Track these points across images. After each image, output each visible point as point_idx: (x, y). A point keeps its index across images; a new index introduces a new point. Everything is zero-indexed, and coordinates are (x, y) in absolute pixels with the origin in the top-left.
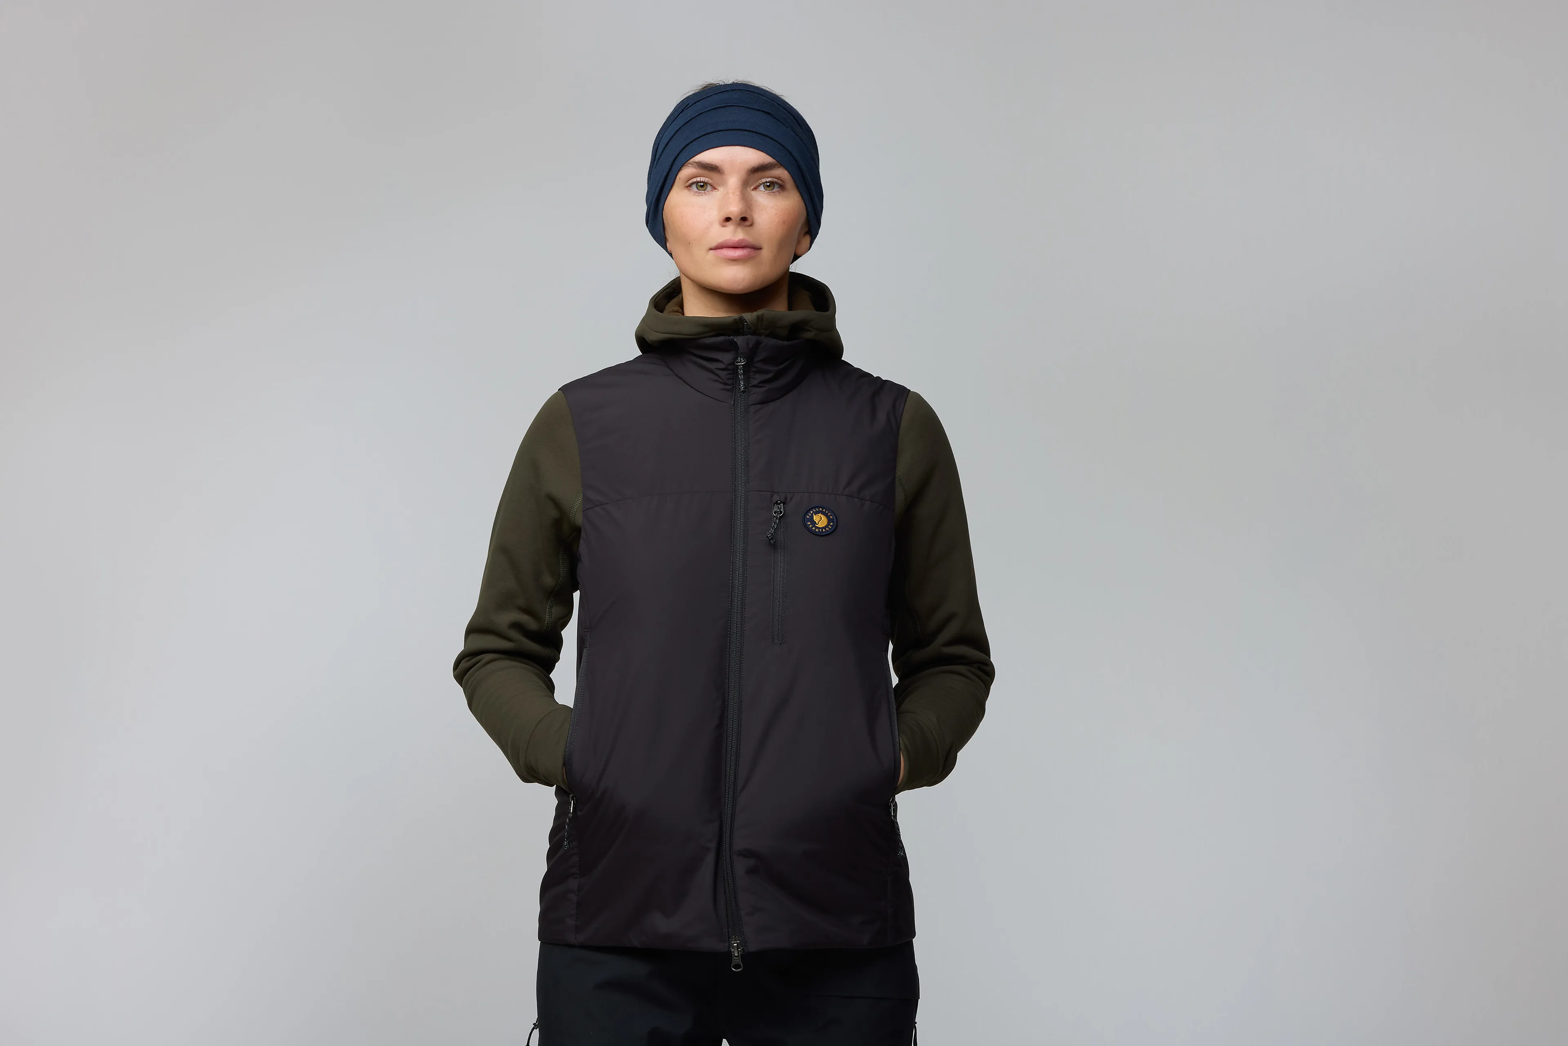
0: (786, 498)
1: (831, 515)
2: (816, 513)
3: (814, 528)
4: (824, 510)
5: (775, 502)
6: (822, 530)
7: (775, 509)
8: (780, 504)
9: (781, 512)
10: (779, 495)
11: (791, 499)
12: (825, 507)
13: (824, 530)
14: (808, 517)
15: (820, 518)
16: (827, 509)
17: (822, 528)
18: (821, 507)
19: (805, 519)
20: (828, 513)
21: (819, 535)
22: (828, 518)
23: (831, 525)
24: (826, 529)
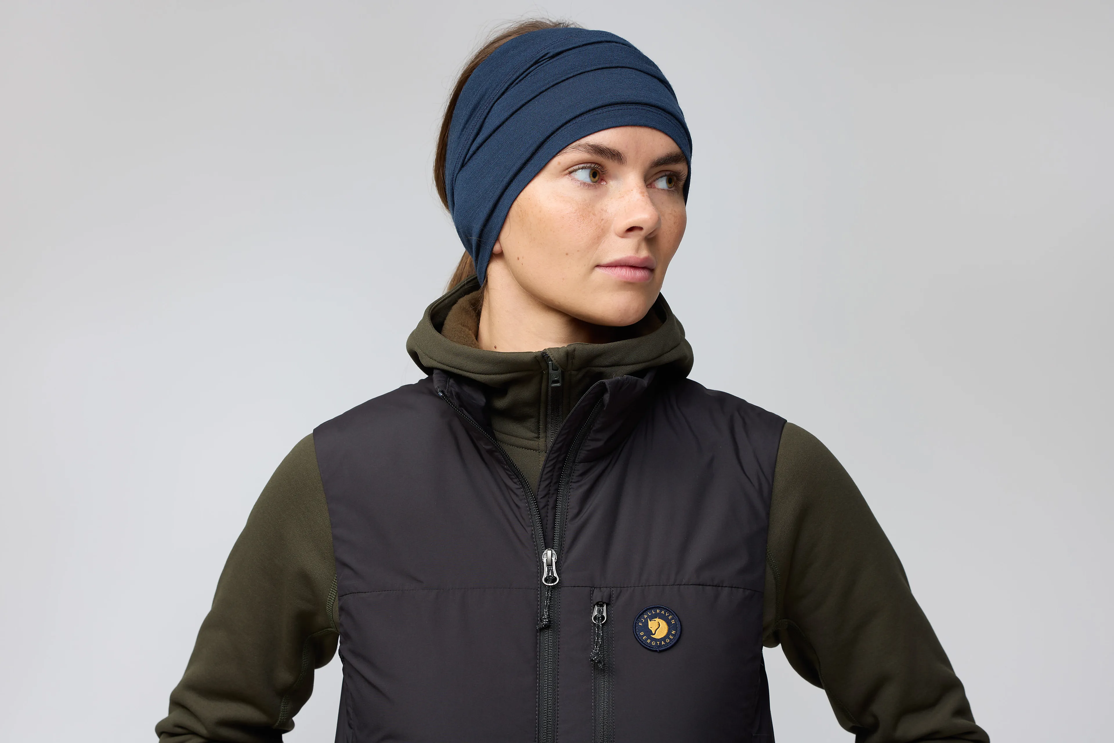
0: (610, 596)
1: (672, 619)
2: (652, 618)
3: (649, 641)
4: (663, 612)
5: (595, 603)
6: (661, 643)
7: (595, 613)
8: (602, 606)
9: (603, 618)
10: (601, 591)
11: (617, 597)
12: (664, 608)
13: (663, 643)
14: (640, 624)
15: (657, 624)
16: (667, 610)
17: (660, 640)
18: (658, 608)
19: (637, 628)
20: (669, 616)
21: (656, 651)
22: (668, 623)
23: (673, 635)
24: (665, 642)
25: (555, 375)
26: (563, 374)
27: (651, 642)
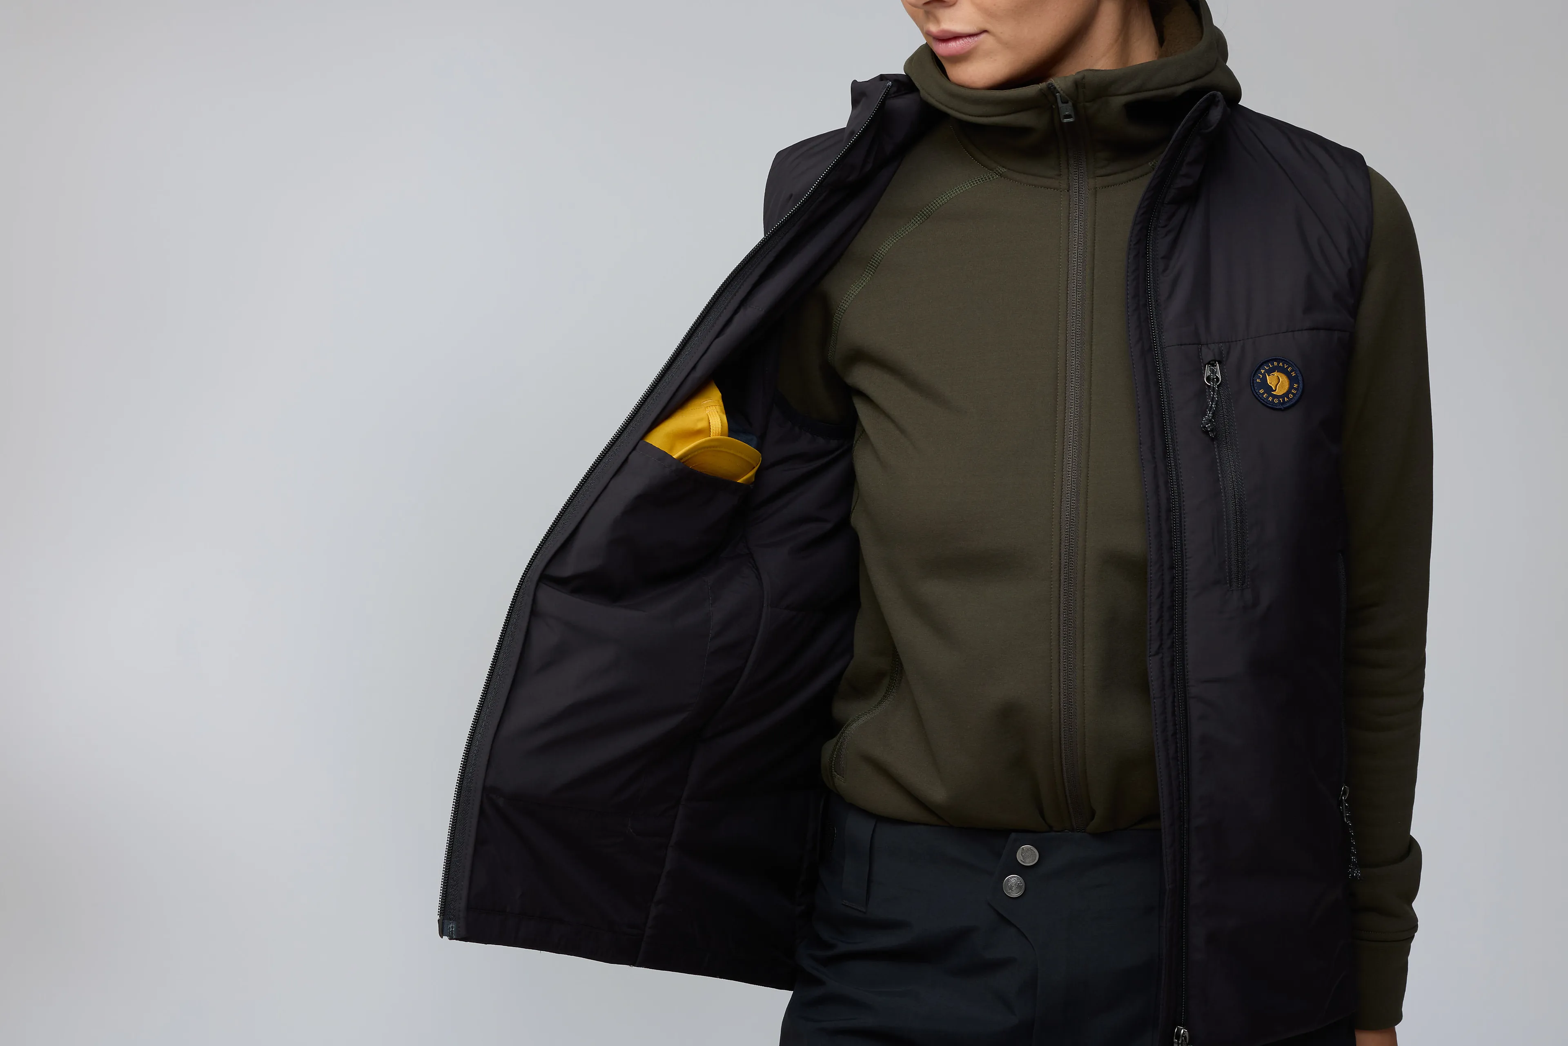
0: (1220, 353)
1: (1292, 371)
2: (1270, 372)
3: (1270, 399)
5: (1206, 362)
6: (1283, 400)
7: (1207, 372)
8: (1213, 365)
9: (1217, 378)
10: (1209, 349)
11: (1228, 353)
12: (1281, 360)
13: (1286, 399)
14: (1258, 381)
15: (1276, 378)
16: (1284, 362)
17: (1283, 396)
18: (1275, 360)
19: (1255, 385)
20: (1288, 367)
21: (1280, 409)
22: (1288, 375)
23: (1295, 389)
24: (1288, 397)
25: (1066, 109)
26: (1075, 106)
27: (1273, 400)
